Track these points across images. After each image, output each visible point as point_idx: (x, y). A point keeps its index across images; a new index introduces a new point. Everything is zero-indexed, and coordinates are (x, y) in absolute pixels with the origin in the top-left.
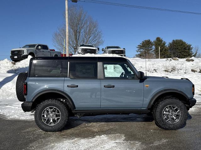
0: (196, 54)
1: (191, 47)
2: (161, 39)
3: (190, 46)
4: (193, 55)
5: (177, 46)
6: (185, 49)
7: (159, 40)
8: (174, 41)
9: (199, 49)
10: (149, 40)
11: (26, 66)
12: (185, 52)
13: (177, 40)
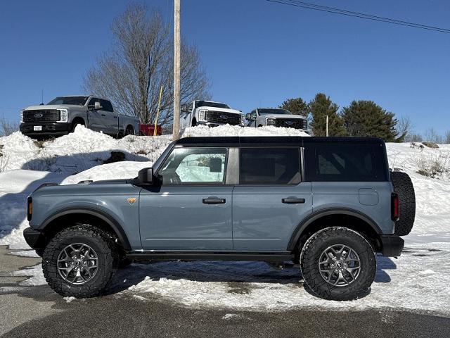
0: (404, 135)
1: (393, 118)
2: (327, 98)
3: (391, 116)
4: (396, 138)
5: (363, 116)
6: (380, 122)
7: (321, 99)
8: (354, 103)
9: (410, 125)
10: (300, 101)
11: (75, 153)
12: (379, 131)
13: (361, 103)
